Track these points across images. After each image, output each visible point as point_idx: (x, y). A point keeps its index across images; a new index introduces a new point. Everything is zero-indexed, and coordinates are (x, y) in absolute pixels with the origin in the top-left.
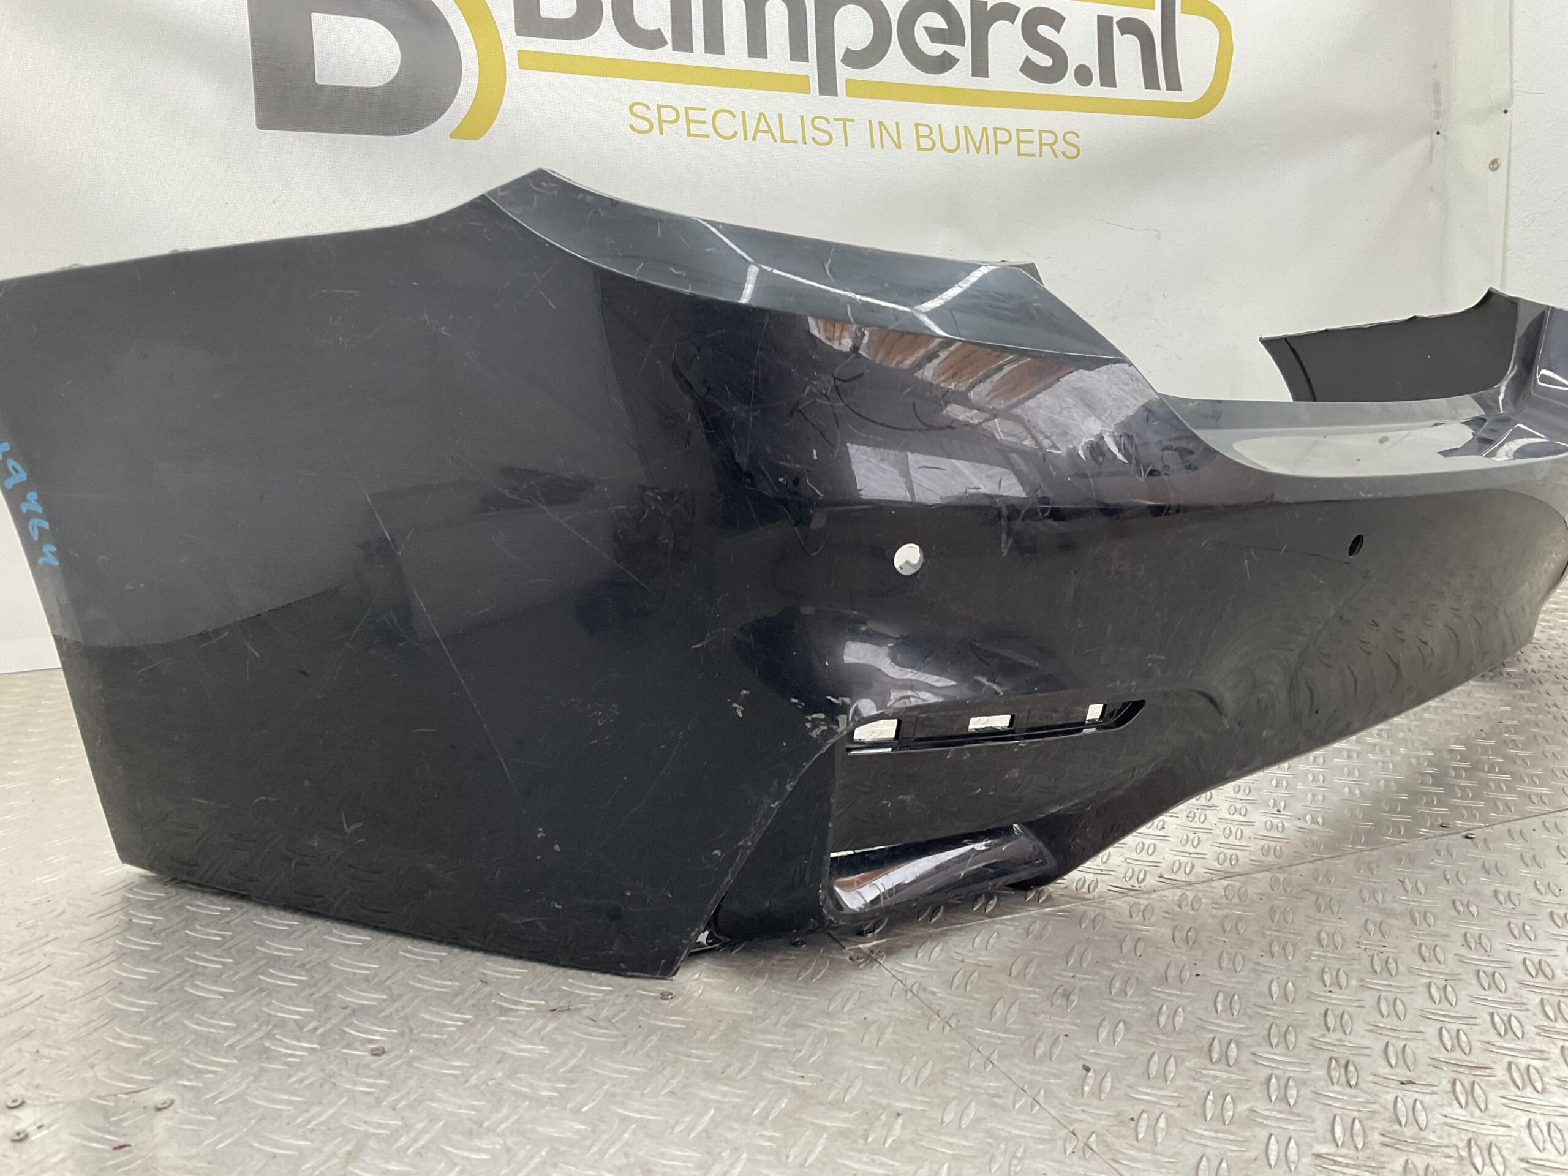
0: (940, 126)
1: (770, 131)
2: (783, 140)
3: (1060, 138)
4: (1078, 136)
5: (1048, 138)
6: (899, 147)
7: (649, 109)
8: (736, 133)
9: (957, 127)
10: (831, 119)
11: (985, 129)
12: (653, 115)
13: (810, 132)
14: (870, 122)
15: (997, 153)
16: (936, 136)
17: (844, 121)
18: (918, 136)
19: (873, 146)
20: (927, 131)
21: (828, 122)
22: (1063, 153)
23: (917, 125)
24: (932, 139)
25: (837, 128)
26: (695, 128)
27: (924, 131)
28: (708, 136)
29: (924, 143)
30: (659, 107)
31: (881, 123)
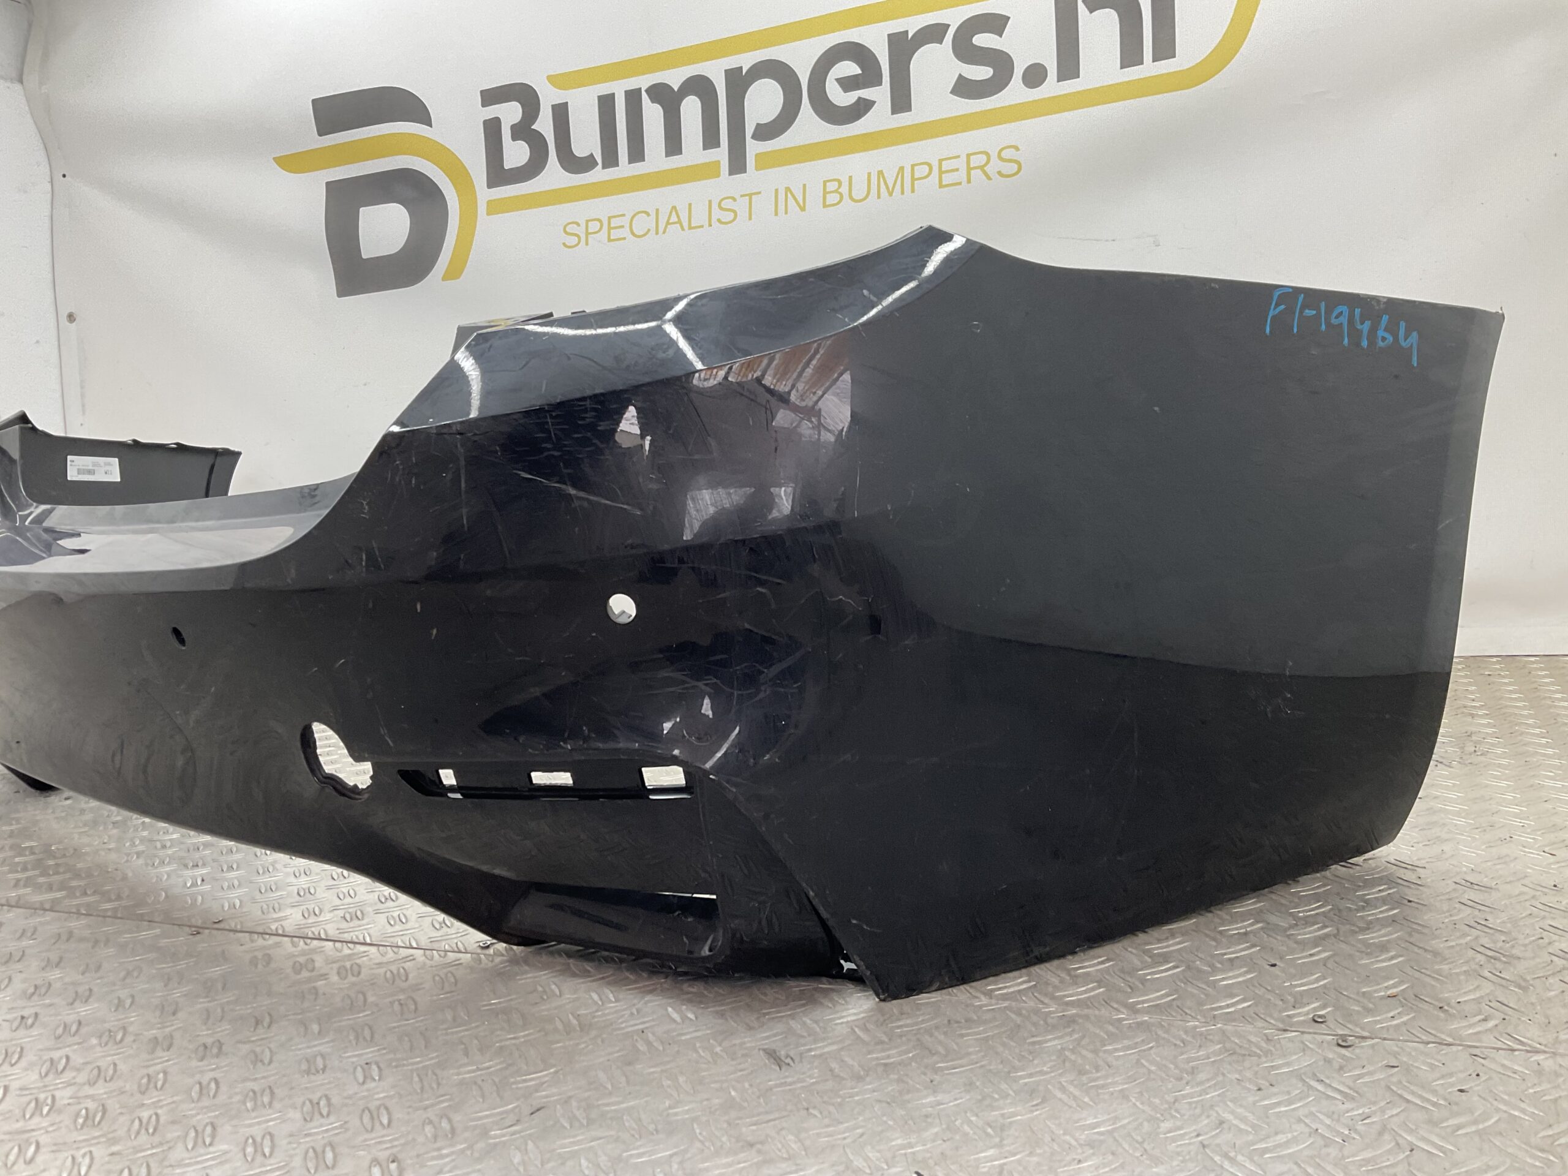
0: (851, 177)
1: (679, 222)
2: (690, 228)
3: (994, 157)
4: (1017, 149)
5: (978, 160)
6: (803, 209)
7: (578, 225)
8: (649, 230)
9: (869, 174)
10: (737, 197)
11: (902, 169)
12: (581, 230)
13: (716, 213)
14: (777, 190)
15: (913, 191)
16: (844, 190)
17: (750, 195)
18: (825, 193)
19: (776, 214)
20: (835, 185)
21: (735, 200)
22: (999, 173)
23: (825, 182)
24: (840, 193)
25: (741, 205)
26: (615, 234)
27: (832, 186)
28: (625, 238)
29: (832, 198)
30: (587, 221)
31: (788, 189)
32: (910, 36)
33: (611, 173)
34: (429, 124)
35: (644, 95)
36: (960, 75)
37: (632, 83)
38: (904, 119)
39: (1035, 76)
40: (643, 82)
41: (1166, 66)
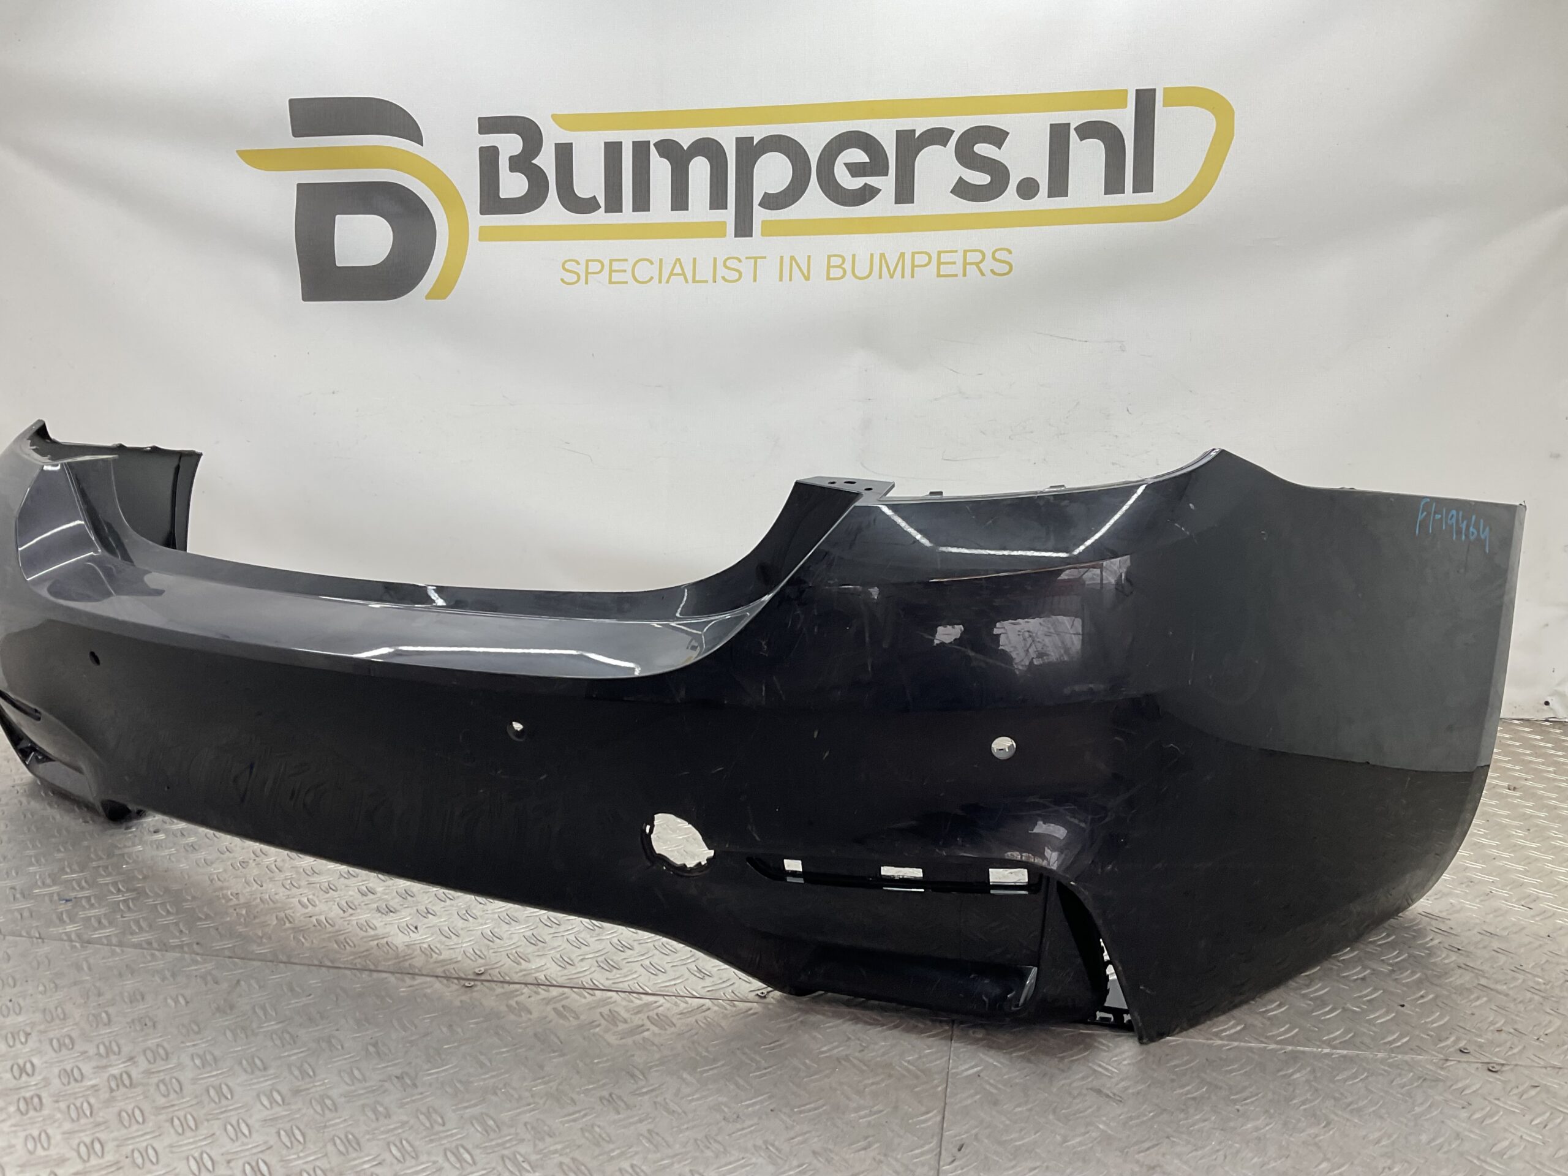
0: (854, 256)
1: (683, 274)
2: (694, 281)
3: (989, 255)
4: (1010, 252)
5: (974, 257)
6: (807, 278)
7: (578, 263)
8: (652, 278)
9: (872, 255)
10: (743, 259)
11: (903, 255)
12: (581, 269)
13: (721, 271)
14: (782, 258)
15: (913, 276)
16: (848, 266)
17: (756, 259)
18: (829, 267)
19: (781, 280)
20: (839, 261)
21: (740, 261)
22: (992, 271)
23: (829, 257)
24: (843, 269)
25: (746, 267)
26: (616, 277)
27: (835, 261)
28: (626, 283)
29: (834, 273)
30: (587, 261)
31: (792, 258)
32: (917, 135)
33: (614, 218)
34: (419, 140)
35: (653, 149)
36: (960, 178)
37: (641, 135)
38: (905, 209)
39: (1028, 189)
40: (653, 136)
41: (1143, 198)
